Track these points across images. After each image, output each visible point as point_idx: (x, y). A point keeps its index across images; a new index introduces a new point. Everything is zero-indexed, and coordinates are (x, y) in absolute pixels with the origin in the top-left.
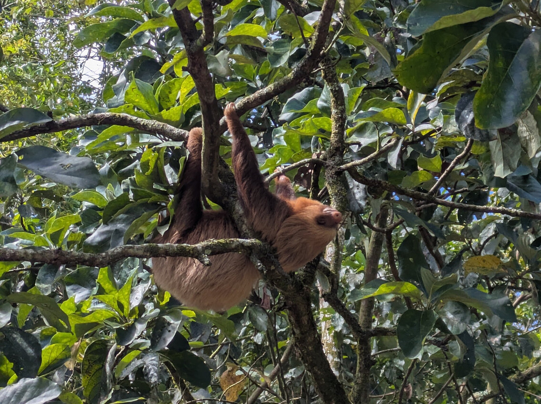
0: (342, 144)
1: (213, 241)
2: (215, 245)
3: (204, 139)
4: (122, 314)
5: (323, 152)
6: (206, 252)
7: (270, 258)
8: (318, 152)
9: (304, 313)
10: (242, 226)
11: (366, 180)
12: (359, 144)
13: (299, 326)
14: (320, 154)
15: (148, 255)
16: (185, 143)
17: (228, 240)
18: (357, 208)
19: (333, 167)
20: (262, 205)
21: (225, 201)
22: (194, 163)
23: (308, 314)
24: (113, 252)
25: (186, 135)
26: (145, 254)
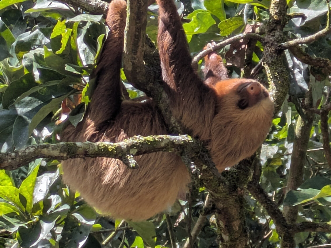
0: (283, 17)
1: (139, 139)
2: (142, 144)
3: (128, 14)
4: (24, 209)
5: (259, 24)
6: (131, 152)
7: (203, 156)
8: (253, 23)
9: (236, 217)
10: (170, 118)
11: (311, 59)
12: (303, 17)
13: (229, 232)
14: (256, 26)
15: (65, 155)
16: (105, 17)
17: (157, 137)
18: (298, 91)
19: (272, 44)
20: (191, 95)
21: (150, 88)
22: (115, 42)
23: (240, 219)
24: (24, 152)
25: (106, 7)
26: (62, 154)
